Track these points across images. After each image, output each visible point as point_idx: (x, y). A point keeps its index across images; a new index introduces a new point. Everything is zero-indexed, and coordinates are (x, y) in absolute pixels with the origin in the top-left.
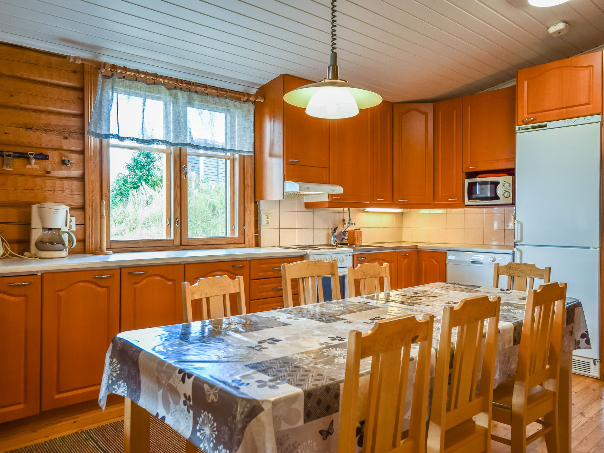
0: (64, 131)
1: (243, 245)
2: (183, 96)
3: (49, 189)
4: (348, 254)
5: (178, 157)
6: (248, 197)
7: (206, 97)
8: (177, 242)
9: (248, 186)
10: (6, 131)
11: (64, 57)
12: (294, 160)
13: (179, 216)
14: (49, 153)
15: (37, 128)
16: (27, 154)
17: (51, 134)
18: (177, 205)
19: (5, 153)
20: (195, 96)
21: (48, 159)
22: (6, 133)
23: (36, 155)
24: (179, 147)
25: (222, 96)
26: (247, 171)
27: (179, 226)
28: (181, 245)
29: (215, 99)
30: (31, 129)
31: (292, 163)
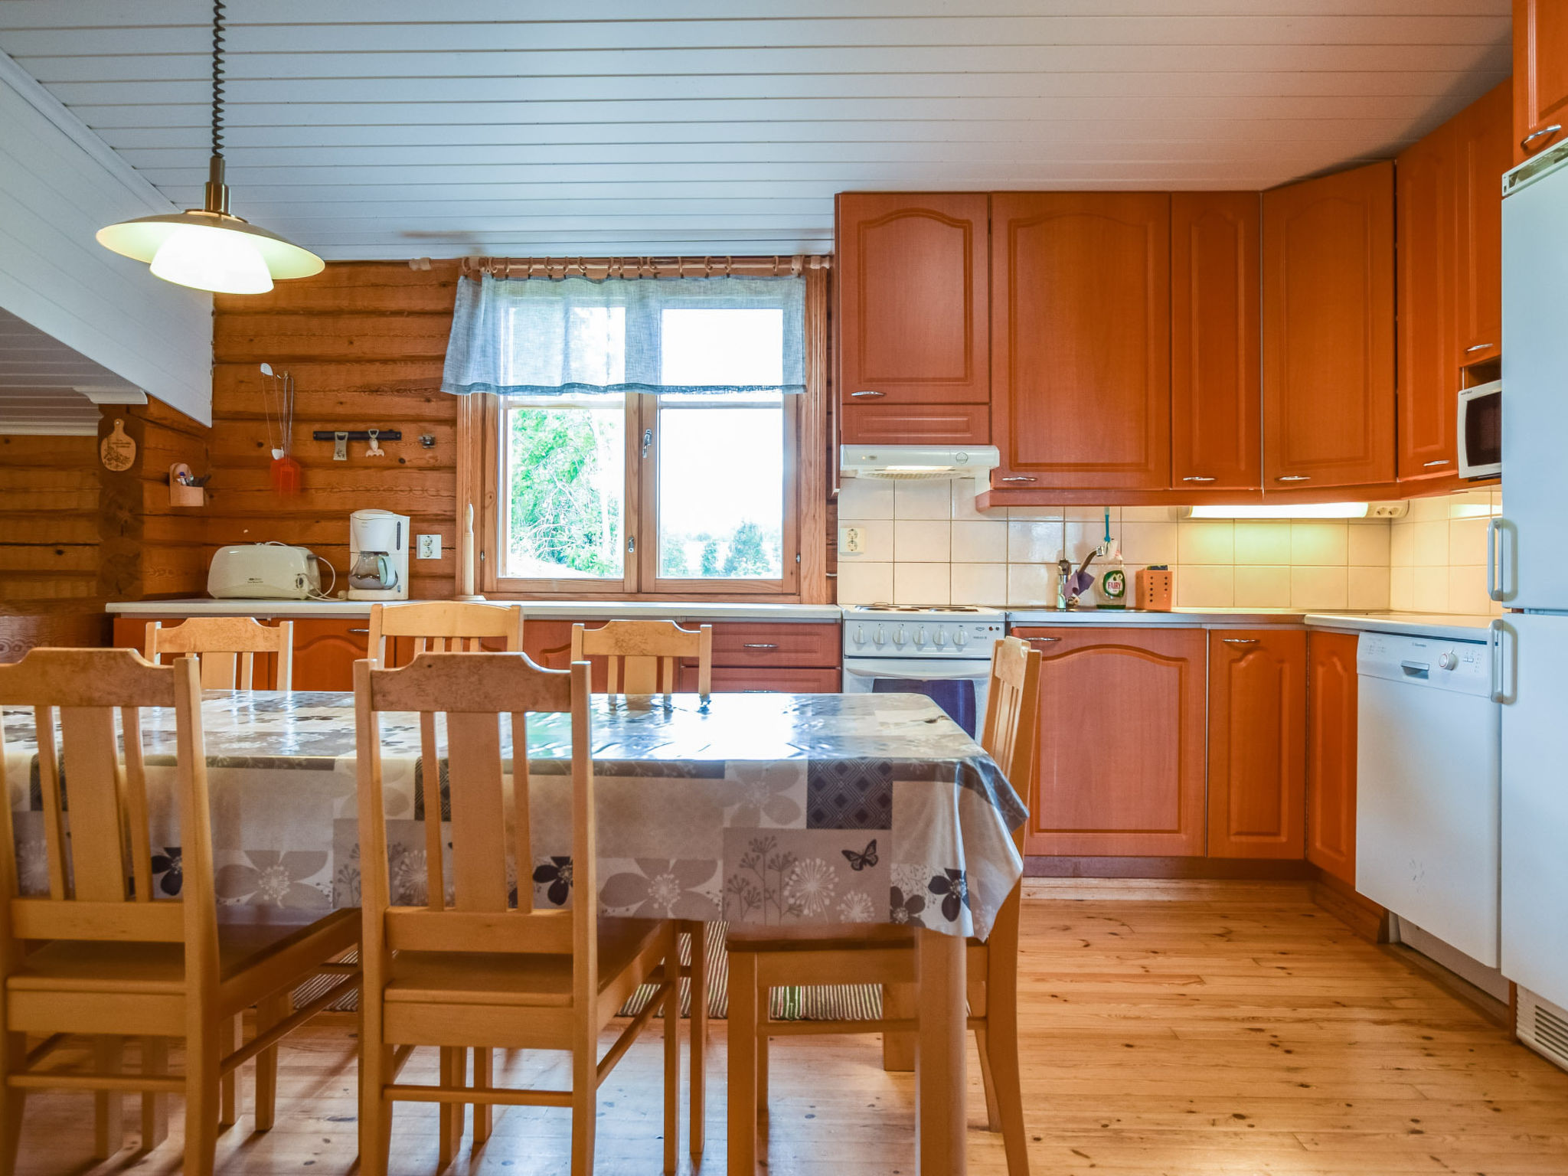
0: (426, 389)
1: (796, 598)
2: (626, 289)
3: (403, 488)
4: (988, 626)
5: (635, 413)
6: (809, 490)
7: (681, 282)
8: (632, 586)
9: (811, 465)
10: (342, 400)
11: (405, 264)
12: (865, 393)
13: (635, 533)
14: (405, 429)
15: (386, 389)
16: (367, 432)
17: (405, 396)
18: (631, 511)
19: (336, 433)
20: (652, 284)
21: (399, 438)
22: (341, 403)
23: (380, 433)
24: (637, 391)
25: (717, 273)
26: (806, 430)
27: (636, 553)
28: (639, 591)
29: (702, 284)
30: (377, 391)
31: (859, 401)
